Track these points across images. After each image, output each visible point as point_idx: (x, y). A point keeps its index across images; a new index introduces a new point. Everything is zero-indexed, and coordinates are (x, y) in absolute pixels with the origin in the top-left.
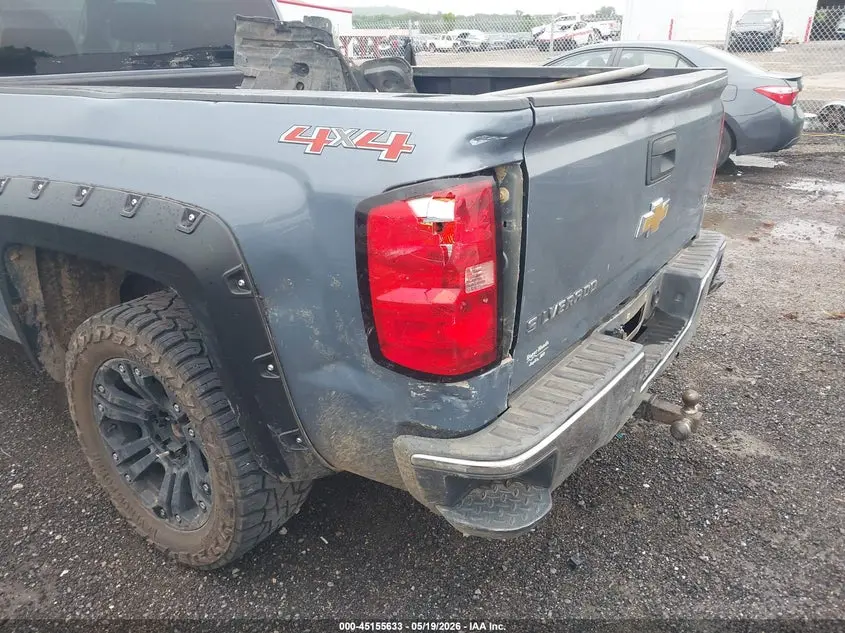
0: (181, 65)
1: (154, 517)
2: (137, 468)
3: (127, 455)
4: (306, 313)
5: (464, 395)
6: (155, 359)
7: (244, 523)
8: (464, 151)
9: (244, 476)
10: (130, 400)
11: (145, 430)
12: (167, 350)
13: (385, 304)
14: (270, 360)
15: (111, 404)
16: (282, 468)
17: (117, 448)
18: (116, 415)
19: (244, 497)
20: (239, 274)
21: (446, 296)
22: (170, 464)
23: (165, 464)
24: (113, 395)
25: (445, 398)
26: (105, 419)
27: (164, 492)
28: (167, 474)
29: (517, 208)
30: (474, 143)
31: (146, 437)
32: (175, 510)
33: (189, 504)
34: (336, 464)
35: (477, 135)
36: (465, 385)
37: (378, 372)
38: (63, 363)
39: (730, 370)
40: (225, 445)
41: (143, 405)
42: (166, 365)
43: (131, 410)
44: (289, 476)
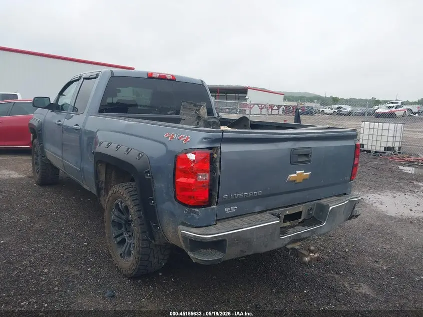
0: (171, 114)
1: (119, 256)
2: (119, 239)
3: (117, 234)
4: (163, 185)
5: (197, 213)
6: (127, 199)
7: (141, 258)
8: (201, 142)
9: (143, 240)
10: (120, 214)
11: (123, 226)
12: (131, 196)
13: (179, 182)
14: (152, 199)
15: (116, 216)
16: (153, 238)
17: (114, 232)
18: (116, 220)
19: (142, 248)
20: (148, 172)
21: (191, 181)
22: (128, 239)
23: (127, 239)
24: (116, 212)
25: (192, 214)
26: (113, 221)
27: (124, 248)
28: (126, 242)
29: (218, 160)
30: (204, 140)
31: (123, 229)
32: (126, 255)
33: (129, 254)
34: (169, 240)
35: (205, 138)
36: (197, 210)
37: (177, 205)
38: (105, 201)
39: (377, 262)
40: (139, 228)
41: (124, 217)
42: (129, 201)
43: (120, 219)
44: (155, 241)
